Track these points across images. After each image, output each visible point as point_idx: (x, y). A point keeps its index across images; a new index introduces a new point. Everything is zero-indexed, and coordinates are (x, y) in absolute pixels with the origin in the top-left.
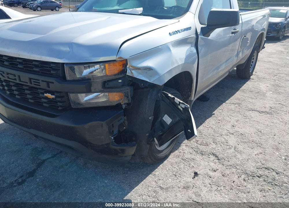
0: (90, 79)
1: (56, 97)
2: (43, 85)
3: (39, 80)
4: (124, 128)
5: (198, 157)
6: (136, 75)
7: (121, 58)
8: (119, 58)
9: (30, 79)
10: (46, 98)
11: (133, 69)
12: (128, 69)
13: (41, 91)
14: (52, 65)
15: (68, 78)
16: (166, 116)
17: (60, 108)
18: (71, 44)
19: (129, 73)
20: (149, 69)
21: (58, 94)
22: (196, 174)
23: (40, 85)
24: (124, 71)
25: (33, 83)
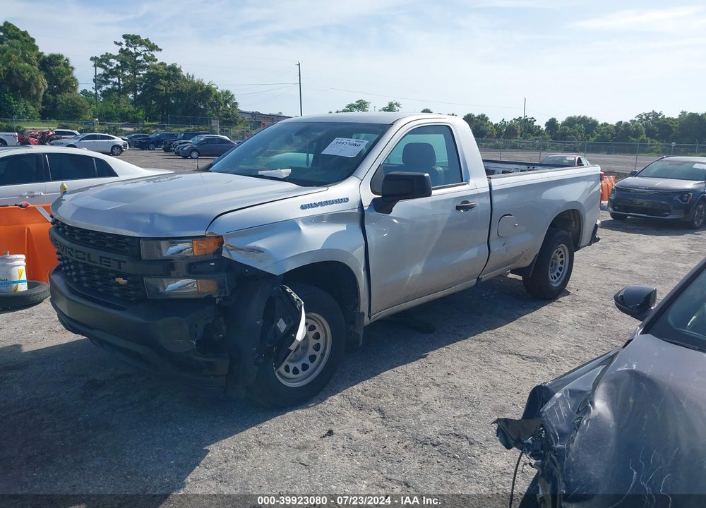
0: (173, 260)
1: (130, 282)
2: (114, 266)
3: (110, 259)
4: (221, 336)
5: (352, 411)
6: (237, 257)
7: (212, 233)
8: (209, 233)
9: (101, 257)
10: (118, 284)
11: (231, 250)
12: (224, 249)
13: (113, 275)
14: (126, 239)
15: (144, 257)
16: (281, 320)
17: (133, 299)
18: (153, 215)
19: (225, 254)
20: (259, 251)
21: (130, 279)
22: (330, 433)
23: (110, 266)
24: (219, 251)
25: (103, 263)
